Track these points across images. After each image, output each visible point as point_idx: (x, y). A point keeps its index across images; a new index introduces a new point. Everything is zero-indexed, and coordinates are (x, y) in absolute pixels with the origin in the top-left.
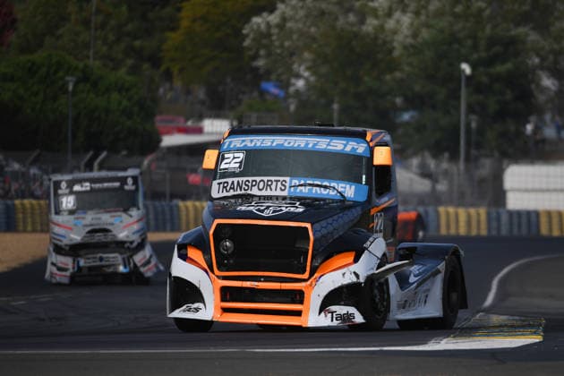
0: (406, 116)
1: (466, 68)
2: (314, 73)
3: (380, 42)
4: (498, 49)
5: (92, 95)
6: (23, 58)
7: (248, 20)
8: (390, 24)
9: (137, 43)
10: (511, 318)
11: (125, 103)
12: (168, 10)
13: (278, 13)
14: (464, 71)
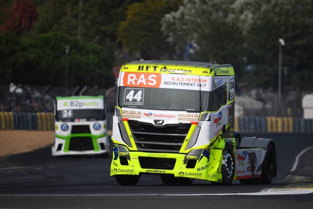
0: (249, 68)
1: (282, 41)
2: (199, 45)
3: (235, 27)
4: (298, 31)
5: (79, 56)
6: (42, 35)
7: (163, 16)
8: (242, 17)
9: (103, 28)
10: (306, 178)
11: (97, 60)
12: (121, 9)
13: (179, 12)
14: (281, 43)
